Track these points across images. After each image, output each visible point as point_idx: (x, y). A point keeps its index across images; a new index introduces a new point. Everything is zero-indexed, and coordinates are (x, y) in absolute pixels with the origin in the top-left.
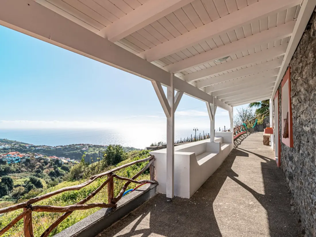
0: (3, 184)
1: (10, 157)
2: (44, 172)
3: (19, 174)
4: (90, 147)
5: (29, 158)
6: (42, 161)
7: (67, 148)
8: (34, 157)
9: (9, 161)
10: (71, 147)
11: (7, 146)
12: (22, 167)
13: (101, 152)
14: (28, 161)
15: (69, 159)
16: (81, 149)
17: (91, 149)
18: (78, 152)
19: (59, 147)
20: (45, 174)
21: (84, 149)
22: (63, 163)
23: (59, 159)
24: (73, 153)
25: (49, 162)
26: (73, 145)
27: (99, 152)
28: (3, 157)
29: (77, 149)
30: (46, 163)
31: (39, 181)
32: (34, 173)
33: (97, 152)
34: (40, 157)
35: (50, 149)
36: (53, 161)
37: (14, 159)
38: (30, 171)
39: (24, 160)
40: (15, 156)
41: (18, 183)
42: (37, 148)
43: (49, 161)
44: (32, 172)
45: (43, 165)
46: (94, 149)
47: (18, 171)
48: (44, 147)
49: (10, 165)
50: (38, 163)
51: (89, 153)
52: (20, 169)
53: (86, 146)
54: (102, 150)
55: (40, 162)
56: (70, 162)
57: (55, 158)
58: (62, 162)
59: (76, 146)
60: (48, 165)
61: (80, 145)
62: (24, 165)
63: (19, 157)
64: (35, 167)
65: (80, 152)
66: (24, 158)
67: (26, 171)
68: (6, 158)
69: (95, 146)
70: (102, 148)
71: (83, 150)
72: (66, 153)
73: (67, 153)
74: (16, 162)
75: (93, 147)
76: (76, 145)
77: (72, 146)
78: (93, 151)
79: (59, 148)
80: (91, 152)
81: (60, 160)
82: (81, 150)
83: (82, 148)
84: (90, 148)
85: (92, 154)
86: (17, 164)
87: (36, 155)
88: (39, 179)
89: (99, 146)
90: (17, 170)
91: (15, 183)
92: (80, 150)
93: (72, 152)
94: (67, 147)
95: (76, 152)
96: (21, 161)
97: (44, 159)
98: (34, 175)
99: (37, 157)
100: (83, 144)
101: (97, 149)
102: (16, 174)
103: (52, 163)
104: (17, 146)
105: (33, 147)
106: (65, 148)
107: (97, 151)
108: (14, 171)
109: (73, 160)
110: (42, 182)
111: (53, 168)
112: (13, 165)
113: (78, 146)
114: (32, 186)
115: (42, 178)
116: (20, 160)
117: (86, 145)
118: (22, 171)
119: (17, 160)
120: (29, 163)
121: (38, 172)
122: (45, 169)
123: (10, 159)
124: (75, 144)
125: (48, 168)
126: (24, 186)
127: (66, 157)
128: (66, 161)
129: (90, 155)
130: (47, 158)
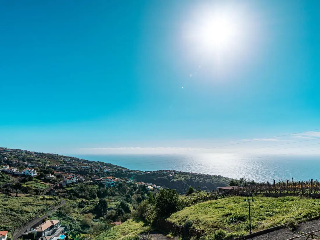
0: (100, 206)
1: (107, 181)
2: (133, 197)
3: (113, 197)
4: (175, 173)
5: (122, 183)
6: (132, 186)
7: (156, 174)
8: (126, 182)
9: (107, 184)
10: (159, 173)
11: (110, 170)
12: (116, 190)
13: (186, 179)
14: (121, 185)
15: (155, 185)
16: (167, 175)
17: (177, 176)
18: (165, 178)
19: (149, 172)
20: (134, 199)
21: (170, 175)
22: (149, 190)
23: (146, 185)
24: (161, 179)
25: (138, 188)
26: (160, 171)
27: (185, 179)
28: (103, 181)
29: (164, 175)
30: (135, 188)
31: (128, 206)
32: (124, 198)
33: (183, 179)
34: (130, 183)
35: (141, 174)
36: (141, 187)
37: (110, 183)
38: (121, 195)
39: (118, 184)
40: (111, 181)
41: (111, 206)
42: (131, 173)
43: (138, 186)
44: (124, 196)
45: (132, 190)
46: (180, 176)
47: (113, 195)
48: (136, 172)
49: (107, 188)
50: (129, 188)
51: (175, 180)
52: (114, 193)
54: (188, 177)
55: (130, 187)
56: (156, 188)
57: (143, 184)
58: (148, 188)
59: (163, 172)
60: (137, 191)
61: (167, 171)
62: (117, 189)
63: (114, 181)
64: (126, 191)
65: (167, 179)
66: (117, 183)
67: (118, 195)
68: (105, 182)
69: (180, 173)
70: (187, 175)
71: (169, 177)
72: (154, 179)
73: (156, 179)
74: (112, 186)
78: (179, 178)
79: (148, 173)
80: (177, 178)
81: (146, 186)
82: (168, 176)
86: (113, 188)
87: (128, 180)
88: (127, 203)
89: (185, 173)
90: (112, 193)
91: (109, 206)
92: (166, 176)
93: (159, 178)
94: (156, 173)
95: (163, 178)
96: (116, 186)
97: (133, 184)
98: (124, 200)
99: (128, 182)
100: (169, 171)
101: (183, 176)
102: (111, 197)
103: (139, 189)
104: (116, 170)
105: (128, 171)
106: (153, 174)
107: (183, 178)
108: (109, 194)
109: (159, 187)
110: (130, 207)
111: (140, 194)
112: (109, 188)
113: (165, 172)
114: (122, 210)
115: (130, 204)
116: (114, 185)
117: (172, 171)
118: (116, 195)
119: (113, 184)
120: (122, 187)
121: (128, 196)
122: (134, 194)
123: (107, 182)
124: (162, 170)
125: (136, 193)
126: (115, 210)
127: (153, 184)
128: (152, 188)
129: (175, 182)
130: (136, 184)
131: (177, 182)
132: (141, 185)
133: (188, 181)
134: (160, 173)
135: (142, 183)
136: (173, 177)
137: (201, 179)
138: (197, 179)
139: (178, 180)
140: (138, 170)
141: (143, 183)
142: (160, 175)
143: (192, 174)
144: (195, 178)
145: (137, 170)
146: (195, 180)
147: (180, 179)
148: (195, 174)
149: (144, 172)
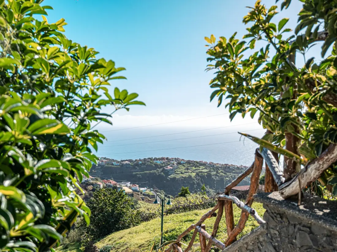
4: (179, 163)
6: (90, 187)
7: (141, 164)
10: (147, 164)
13: (200, 174)
15: (138, 186)
16: (163, 167)
17: (182, 169)
18: (158, 173)
19: (127, 162)
21: (169, 167)
22: (124, 194)
23: (118, 186)
24: (150, 173)
26: (150, 160)
27: (197, 174)
29: (157, 166)
33: (194, 174)
34: (87, 181)
35: (113, 164)
43: (101, 187)
48: (102, 161)
51: (178, 177)
53: (172, 162)
54: (203, 171)
56: (139, 192)
57: (111, 184)
58: (122, 192)
59: (155, 161)
61: (163, 159)
65: (162, 173)
69: (189, 162)
70: (202, 167)
71: (166, 170)
72: (138, 174)
73: (140, 174)
75: (186, 165)
76: (156, 159)
77: (148, 162)
78: (185, 172)
79: (126, 164)
80: (182, 173)
81: (119, 188)
82: (164, 169)
83: (165, 166)
84: (180, 166)
85: (183, 177)
89: (197, 162)
92: (161, 169)
94: (140, 162)
95: (155, 173)
97: (92, 184)
99: (83, 180)
100: (167, 159)
101: (194, 168)
106: (136, 165)
107: (193, 172)
109: (146, 189)
113: (159, 162)
117: (172, 160)
124: (153, 158)
127: (133, 183)
128: (130, 191)
129: (179, 179)
130: (99, 183)
131: (182, 180)
132: (109, 186)
133: (202, 177)
134: (149, 163)
135: (111, 181)
136: (173, 171)
137: (227, 174)
138: (221, 173)
139: (184, 176)
140: (107, 158)
141: (113, 182)
142: (149, 167)
143: (212, 166)
144: (217, 172)
145: (105, 158)
146: (216, 175)
147: (187, 174)
148: (218, 165)
149: (118, 162)
